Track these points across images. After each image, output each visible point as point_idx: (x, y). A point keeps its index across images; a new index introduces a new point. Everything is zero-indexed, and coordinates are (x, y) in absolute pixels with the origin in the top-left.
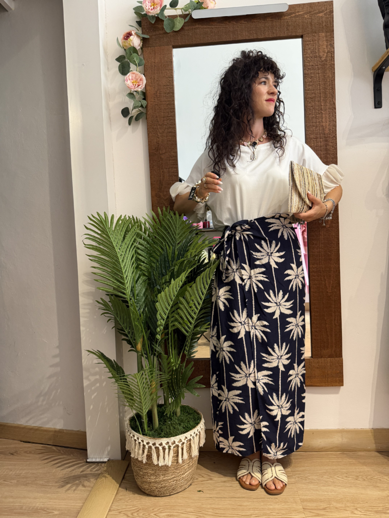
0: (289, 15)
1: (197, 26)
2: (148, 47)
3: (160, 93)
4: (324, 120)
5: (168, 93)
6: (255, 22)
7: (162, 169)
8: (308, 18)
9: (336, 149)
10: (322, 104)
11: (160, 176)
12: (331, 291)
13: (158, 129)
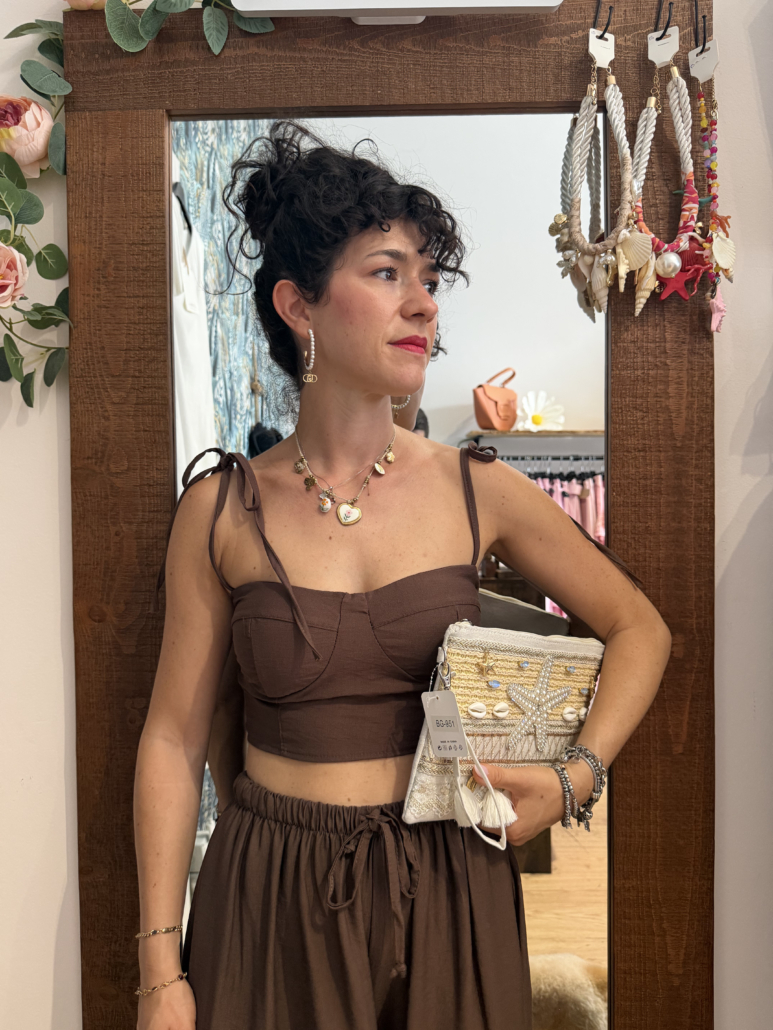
0: (564, 33)
1: (256, 50)
2: (83, 110)
3: (117, 269)
4: (672, 390)
5: (147, 269)
6: (448, 49)
7: (114, 524)
8: (626, 48)
9: (711, 488)
10: (668, 336)
11: (108, 548)
12: (681, 972)
13: (105, 389)
